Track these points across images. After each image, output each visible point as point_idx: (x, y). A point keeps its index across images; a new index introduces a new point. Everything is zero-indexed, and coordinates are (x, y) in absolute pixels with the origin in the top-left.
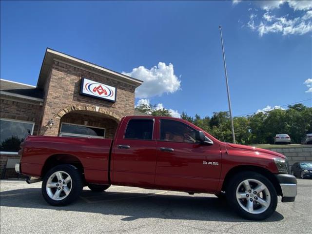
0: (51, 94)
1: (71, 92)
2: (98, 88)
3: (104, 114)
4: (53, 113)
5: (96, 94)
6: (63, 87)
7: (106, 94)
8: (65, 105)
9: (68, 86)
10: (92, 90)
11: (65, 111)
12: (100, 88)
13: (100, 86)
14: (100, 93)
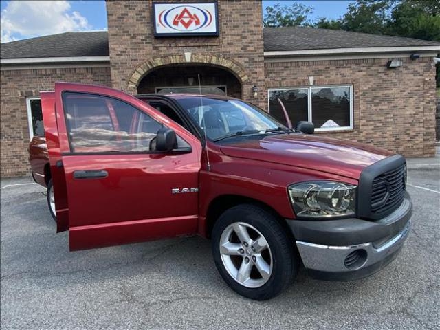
0: (114, 49)
1: (140, 37)
2: (182, 15)
3: (203, 63)
4: (123, 80)
5: (180, 29)
6: (128, 32)
7: (197, 22)
8: (137, 63)
9: (135, 26)
10: (171, 24)
11: (138, 72)
12: (186, 15)
13: (185, 10)
14: (187, 25)
